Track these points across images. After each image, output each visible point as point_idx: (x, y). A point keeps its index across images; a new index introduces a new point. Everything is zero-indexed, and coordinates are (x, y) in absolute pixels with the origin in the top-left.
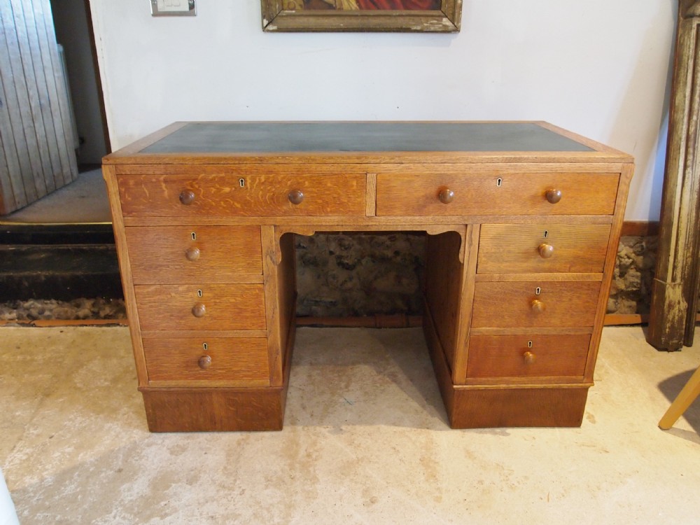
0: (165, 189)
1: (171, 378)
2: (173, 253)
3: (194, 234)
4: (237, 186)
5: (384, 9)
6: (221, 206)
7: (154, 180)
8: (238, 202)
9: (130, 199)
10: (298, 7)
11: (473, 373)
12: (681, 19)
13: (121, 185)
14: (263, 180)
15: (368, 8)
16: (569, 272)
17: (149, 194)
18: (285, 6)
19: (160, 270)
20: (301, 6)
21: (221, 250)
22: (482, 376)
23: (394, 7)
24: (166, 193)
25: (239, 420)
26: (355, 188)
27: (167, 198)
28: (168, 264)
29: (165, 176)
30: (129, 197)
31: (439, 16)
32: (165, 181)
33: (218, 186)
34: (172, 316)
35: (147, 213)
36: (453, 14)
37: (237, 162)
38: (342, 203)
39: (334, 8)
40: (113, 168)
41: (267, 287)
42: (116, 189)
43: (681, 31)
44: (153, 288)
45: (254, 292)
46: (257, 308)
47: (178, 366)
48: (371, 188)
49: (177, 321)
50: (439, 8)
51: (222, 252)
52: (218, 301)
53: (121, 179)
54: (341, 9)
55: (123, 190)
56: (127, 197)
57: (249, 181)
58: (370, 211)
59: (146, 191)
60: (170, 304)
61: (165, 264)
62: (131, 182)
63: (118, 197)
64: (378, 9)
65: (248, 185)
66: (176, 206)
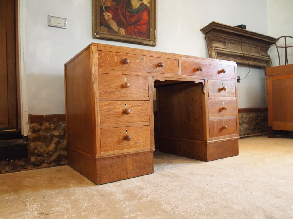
0: (115, 58)
1: (111, 150)
2: (116, 86)
3: (125, 78)
4: (141, 60)
5: (134, 36)
6: (135, 67)
7: (112, 54)
8: (141, 66)
9: (101, 61)
10: (106, 31)
11: (212, 136)
12: (209, 48)
13: (99, 55)
14: (149, 59)
15: (128, 35)
16: (229, 96)
17: (109, 60)
18: (101, 30)
19: (111, 94)
20: (107, 31)
21: (134, 86)
22: (214, 137)
23: (136, 36)
24: (116, 60)
25: (137, 170)
26: (176, 64)
27: (116, 62)
28: (114, 91)
29: (116, 53)
30: (101, 60)
31: (150, 41)
32: (116, 55)
33: (134, 59)
34: (114, 116)
35: (108, 68)
36: (154, 40)
37: (141, 51)
38: (172, 69)
39: (118, 33)
40: (96, 47)
41: (150, 102)
42: (97, 56)
43: (210, 51)
44: (107, 102)
45: (146, 104)
46: (146, 112)
47: (115, 143)
48: (180, 65)
49: (116, 119)
50: (150, 38)
51: (135, 86)
52: (132, 108)
53: (99, 52)
54: (120, 34)
55: (99, 57)
56: (100, 60)
57: (145, 59)
58: (180, 72)
59: (108, 58)
60: (114, 111)
61: (113, 91)
62: (103, 54)
63: (97, 60)
64: (132, 36)
65: (144, 60)
66: (119, 66)
